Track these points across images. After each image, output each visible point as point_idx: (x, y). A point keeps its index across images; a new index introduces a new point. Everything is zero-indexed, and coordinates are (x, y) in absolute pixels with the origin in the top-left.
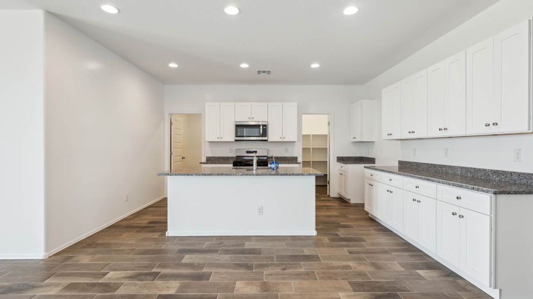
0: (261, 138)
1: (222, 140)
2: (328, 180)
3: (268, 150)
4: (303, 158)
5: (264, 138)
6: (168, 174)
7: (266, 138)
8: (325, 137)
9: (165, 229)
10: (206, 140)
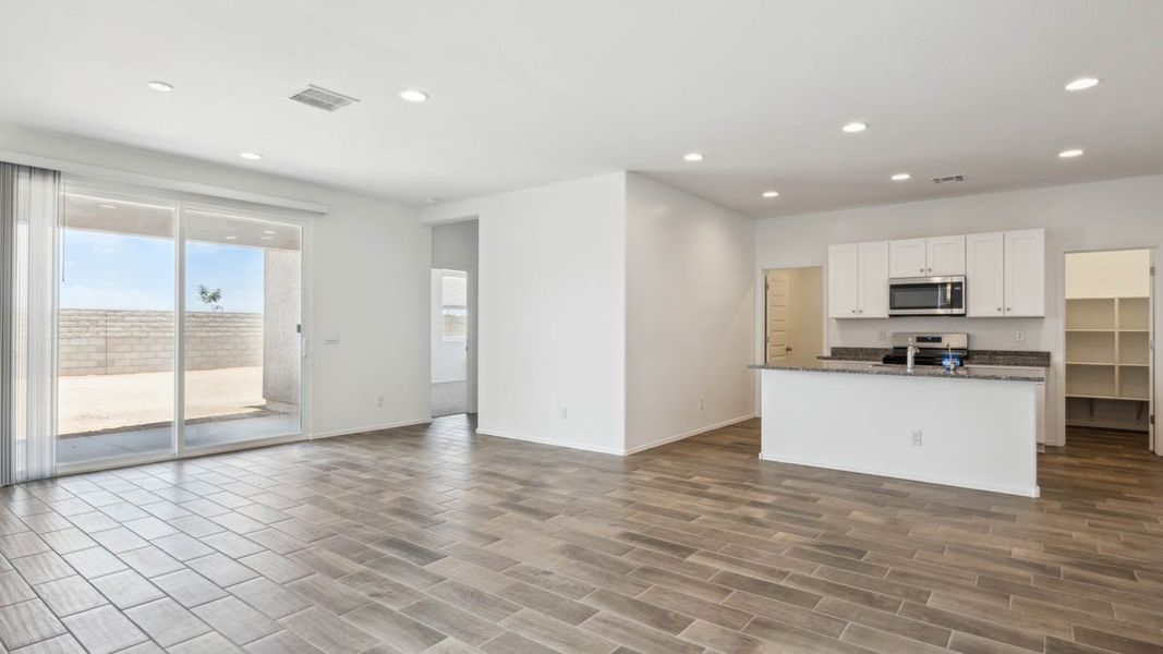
0: (949, 311)
1: (861, 316)
2: (1151, 413)
3: (968, 336)
4: (1068, 356)
5: (956, 311)
6: (762, 367)
7: (962, 311)
8: (1141, 303)
9: (758, 448)
10: (831, 316)
